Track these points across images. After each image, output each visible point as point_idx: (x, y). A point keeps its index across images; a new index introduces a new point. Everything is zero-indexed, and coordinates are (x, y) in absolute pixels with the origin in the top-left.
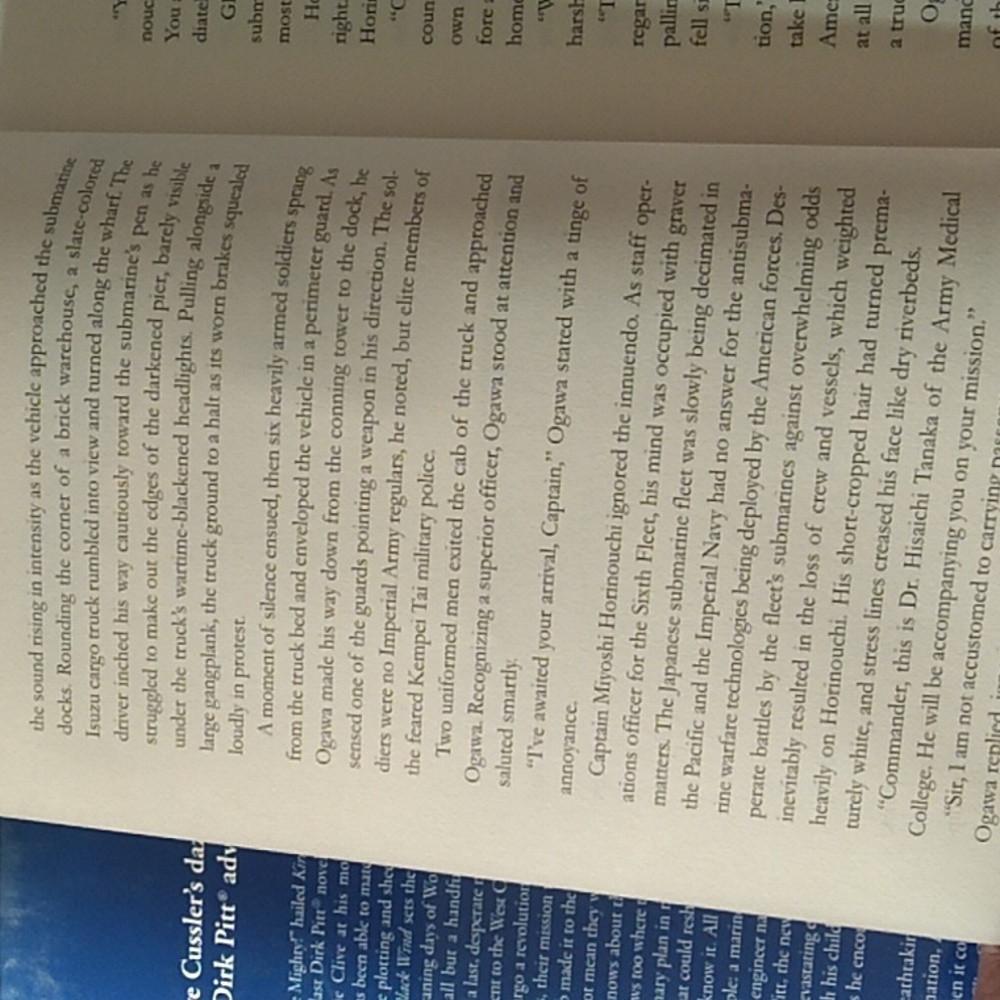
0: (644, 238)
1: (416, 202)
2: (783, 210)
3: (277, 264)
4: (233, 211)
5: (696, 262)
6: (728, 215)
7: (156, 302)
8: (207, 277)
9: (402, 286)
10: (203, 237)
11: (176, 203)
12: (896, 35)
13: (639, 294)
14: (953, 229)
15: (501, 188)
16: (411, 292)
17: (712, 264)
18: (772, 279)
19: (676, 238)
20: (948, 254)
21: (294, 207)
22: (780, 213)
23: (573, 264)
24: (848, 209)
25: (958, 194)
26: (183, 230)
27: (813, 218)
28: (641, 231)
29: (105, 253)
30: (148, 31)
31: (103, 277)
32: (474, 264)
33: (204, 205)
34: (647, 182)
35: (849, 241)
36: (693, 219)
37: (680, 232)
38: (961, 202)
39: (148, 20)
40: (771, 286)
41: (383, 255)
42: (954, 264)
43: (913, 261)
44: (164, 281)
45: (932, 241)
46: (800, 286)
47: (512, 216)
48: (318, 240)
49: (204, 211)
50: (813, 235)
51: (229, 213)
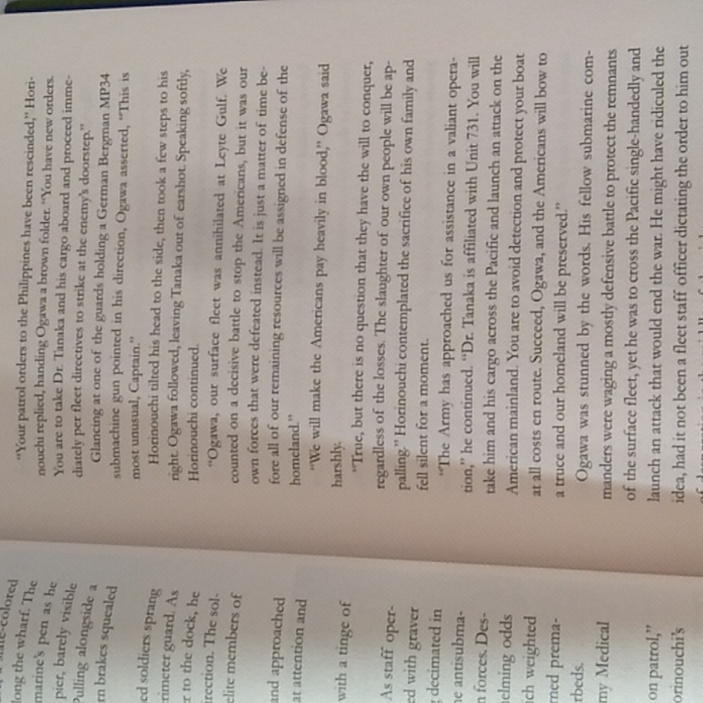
0: (392, 652)
1: (233, 621)
2: (486, 633)
3: (139, 667)
4: (107, 627)
5: (428, 670)
6: (448, 637)
7: (57, 693)
8: (92, 675)
9: (226, 684)
10: (87, 646)
11: (67, 619)
12: (560, 489)
13: (391, 692)
14: (605, 650)
15: (291, 610)
16: (233, 687)
17: (440, 672)
18: (482, 683)
19: (414, 652)
20: (603, 667)
21: (149, 624)
22: (485, 635)
23: (343, 670)
24: (532, 633)
25: (607, 624)
26: (73, 641)
27: (507, 639)
28: (388, 647)
29: (20, 658)
30: (42, 469)
31: (20, 675)
32: (276, 669)
33: (87, 621)
34: (392, 608)
35: (533, 658)
36: (425, 638)
37: (416, 648)
38: (610, 629)
39: (41, 461)
40: (481, 689)
41: (212, 662)
42: (607, 676)
43: (579, 672)
44: (62, 678)
45: (591, 658)
46: (501, 688)
47: (300, 634)
48: (166, 650)
49: (87, 626)
50: (509, 652)
51: (104, 628)
